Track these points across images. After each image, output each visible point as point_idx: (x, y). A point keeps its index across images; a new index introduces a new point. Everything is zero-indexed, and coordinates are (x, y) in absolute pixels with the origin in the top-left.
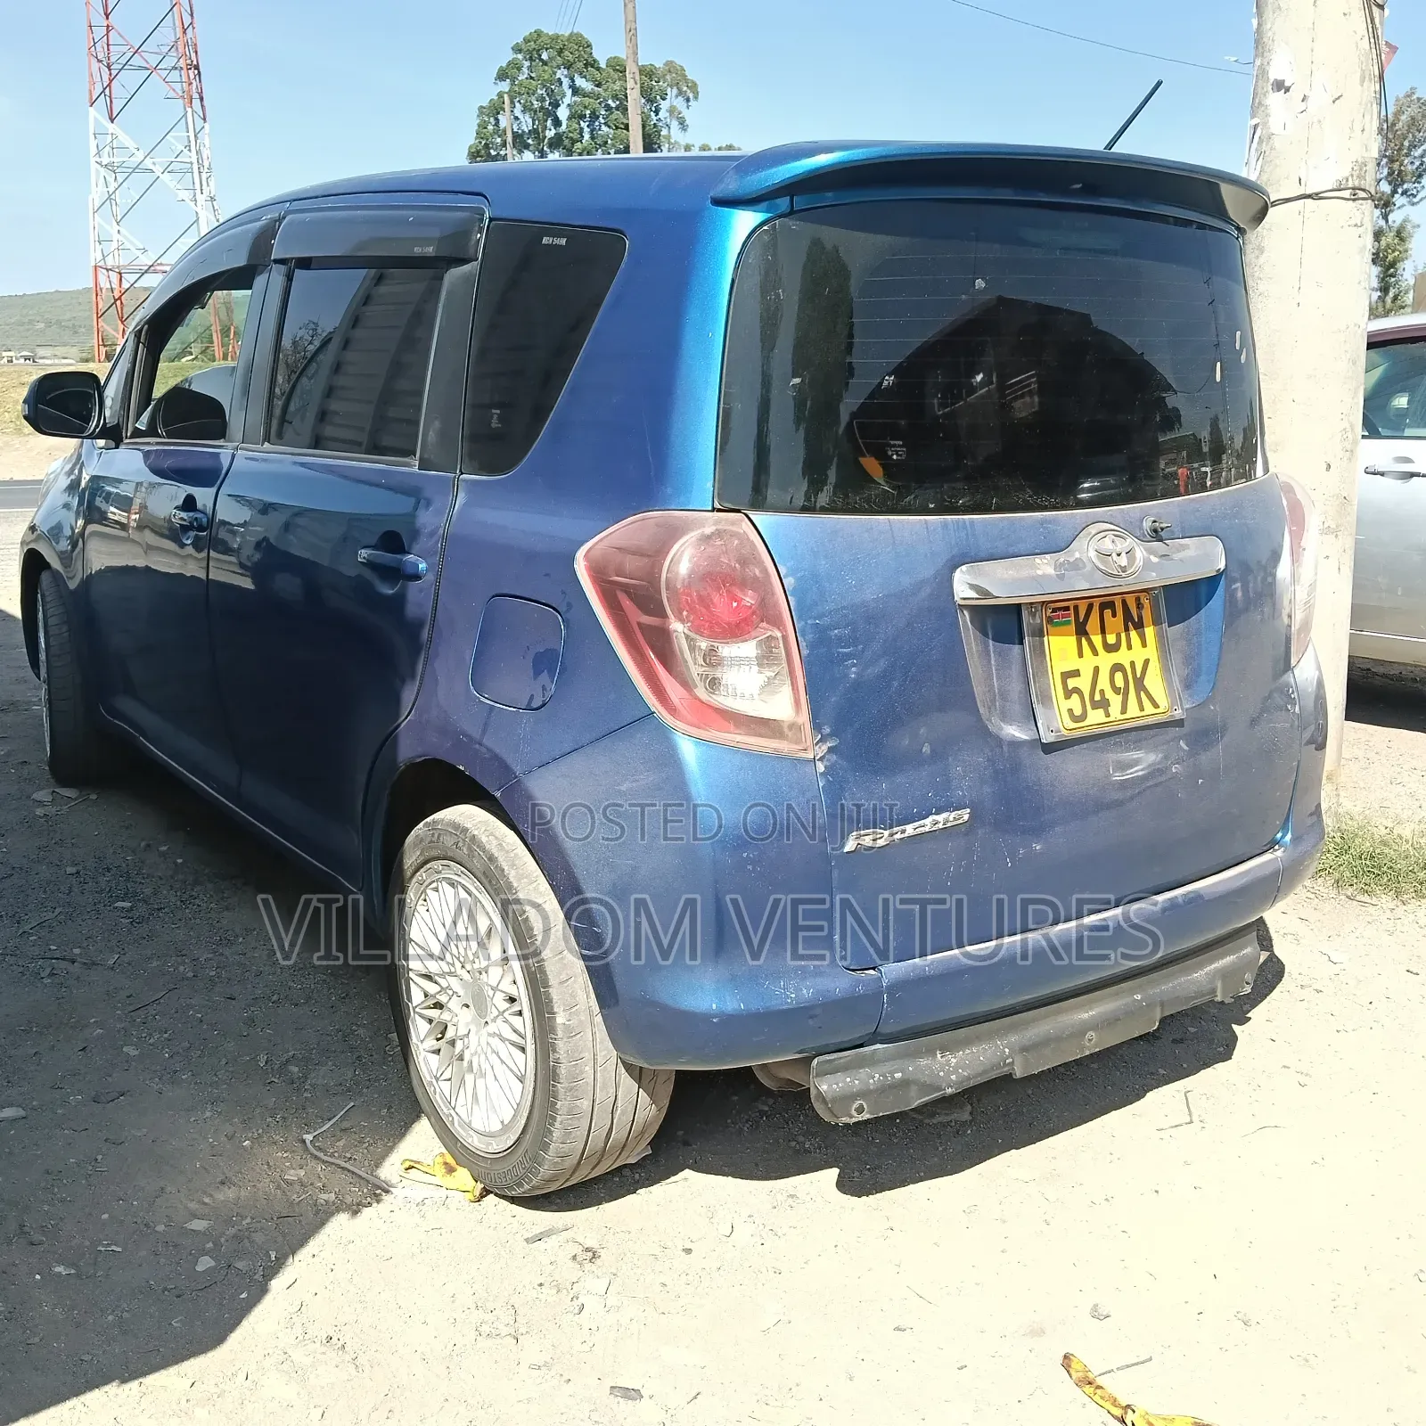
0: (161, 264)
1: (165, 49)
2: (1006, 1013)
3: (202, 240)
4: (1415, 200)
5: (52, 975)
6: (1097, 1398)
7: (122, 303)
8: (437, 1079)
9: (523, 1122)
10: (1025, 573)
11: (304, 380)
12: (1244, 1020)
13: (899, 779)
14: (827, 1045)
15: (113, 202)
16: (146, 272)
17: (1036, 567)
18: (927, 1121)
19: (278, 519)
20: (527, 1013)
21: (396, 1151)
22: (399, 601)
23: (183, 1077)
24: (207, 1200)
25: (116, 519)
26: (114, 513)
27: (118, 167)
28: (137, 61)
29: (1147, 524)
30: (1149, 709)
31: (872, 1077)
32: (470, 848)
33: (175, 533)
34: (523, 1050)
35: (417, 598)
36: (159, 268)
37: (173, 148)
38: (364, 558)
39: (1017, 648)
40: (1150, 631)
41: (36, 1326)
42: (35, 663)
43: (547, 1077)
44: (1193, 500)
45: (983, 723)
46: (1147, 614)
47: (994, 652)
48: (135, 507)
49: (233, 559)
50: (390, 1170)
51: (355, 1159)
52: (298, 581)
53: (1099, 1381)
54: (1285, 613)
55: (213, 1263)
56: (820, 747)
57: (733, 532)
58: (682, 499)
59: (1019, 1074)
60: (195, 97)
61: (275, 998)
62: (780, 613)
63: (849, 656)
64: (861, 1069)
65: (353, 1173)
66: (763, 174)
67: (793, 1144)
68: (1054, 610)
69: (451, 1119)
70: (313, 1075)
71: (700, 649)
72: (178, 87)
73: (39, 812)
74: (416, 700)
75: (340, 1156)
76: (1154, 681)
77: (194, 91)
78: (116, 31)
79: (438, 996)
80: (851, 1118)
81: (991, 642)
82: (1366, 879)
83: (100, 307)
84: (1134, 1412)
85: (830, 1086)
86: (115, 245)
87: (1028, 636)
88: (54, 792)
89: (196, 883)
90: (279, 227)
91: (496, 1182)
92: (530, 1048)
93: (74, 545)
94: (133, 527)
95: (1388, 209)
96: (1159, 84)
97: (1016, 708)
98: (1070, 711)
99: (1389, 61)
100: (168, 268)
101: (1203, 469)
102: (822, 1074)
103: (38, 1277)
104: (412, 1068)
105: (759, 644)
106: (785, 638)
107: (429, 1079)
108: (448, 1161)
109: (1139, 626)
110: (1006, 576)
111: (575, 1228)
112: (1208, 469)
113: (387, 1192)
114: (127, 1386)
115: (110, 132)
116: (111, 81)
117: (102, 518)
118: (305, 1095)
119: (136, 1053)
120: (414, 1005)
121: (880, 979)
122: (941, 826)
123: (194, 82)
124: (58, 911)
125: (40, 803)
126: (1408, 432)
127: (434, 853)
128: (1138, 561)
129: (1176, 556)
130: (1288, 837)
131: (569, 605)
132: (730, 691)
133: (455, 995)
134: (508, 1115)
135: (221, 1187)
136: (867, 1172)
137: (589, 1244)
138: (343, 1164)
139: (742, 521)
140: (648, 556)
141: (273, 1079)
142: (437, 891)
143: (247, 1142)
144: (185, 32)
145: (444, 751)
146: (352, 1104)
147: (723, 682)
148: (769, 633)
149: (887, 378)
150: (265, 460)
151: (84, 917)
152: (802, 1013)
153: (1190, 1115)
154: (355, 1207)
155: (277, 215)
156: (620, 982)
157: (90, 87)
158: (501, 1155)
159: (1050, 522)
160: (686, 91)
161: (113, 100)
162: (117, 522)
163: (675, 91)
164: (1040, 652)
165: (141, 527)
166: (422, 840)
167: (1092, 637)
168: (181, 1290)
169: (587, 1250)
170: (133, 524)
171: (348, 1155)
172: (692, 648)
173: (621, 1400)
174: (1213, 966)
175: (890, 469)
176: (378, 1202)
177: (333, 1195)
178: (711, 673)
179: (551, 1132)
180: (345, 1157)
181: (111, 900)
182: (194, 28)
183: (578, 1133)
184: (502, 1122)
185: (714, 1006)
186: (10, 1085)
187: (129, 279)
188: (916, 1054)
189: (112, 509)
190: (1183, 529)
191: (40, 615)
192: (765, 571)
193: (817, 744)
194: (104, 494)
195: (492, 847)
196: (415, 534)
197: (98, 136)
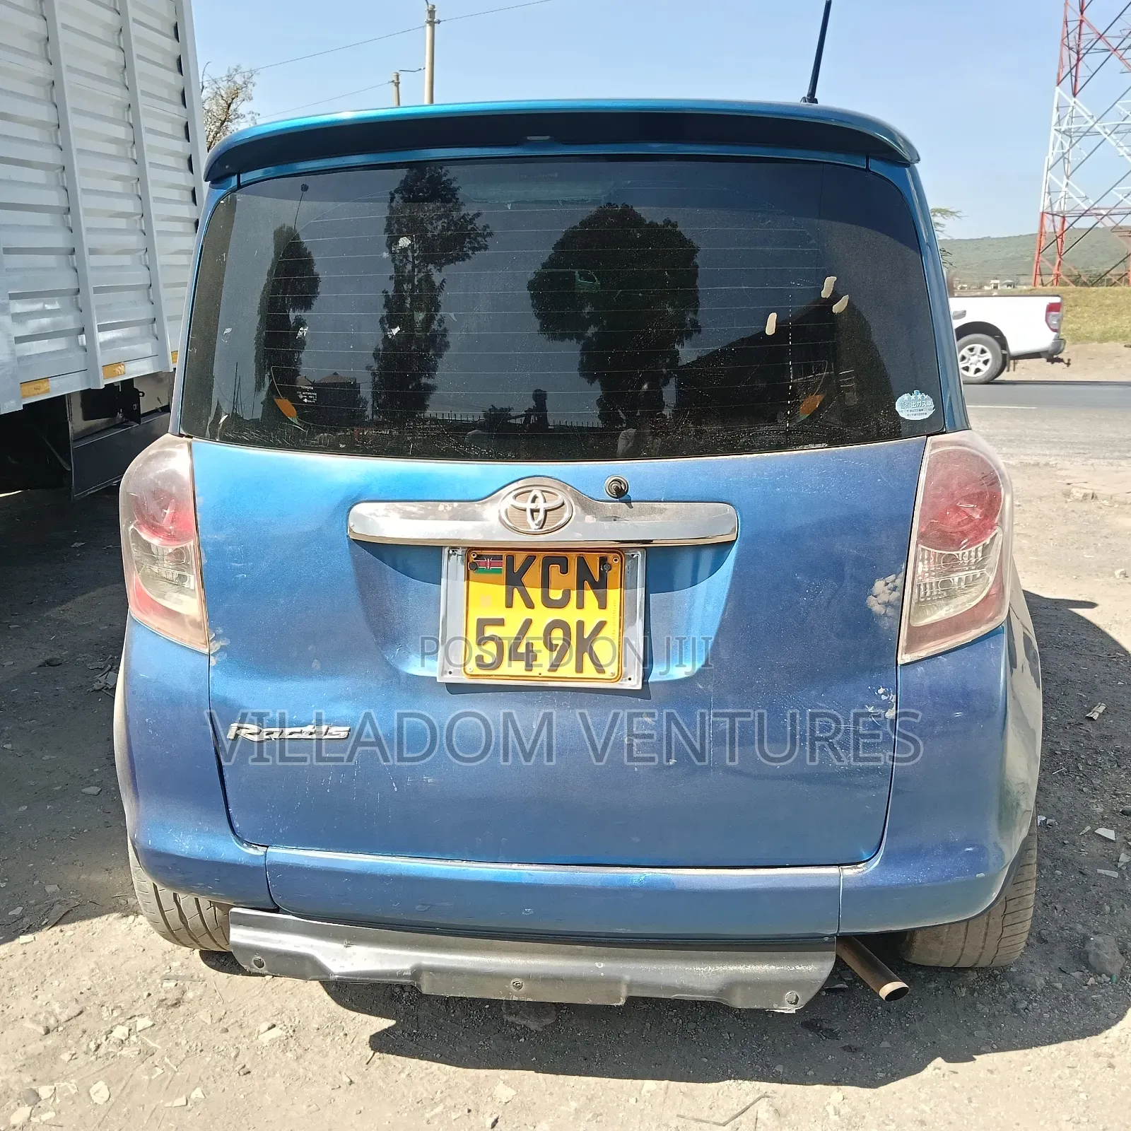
0: (1095, 209)
1: (1126, 33)
7: (1062, 241)
13: (286, 686)
15: (1066, 161)
16: (1083, 215)
27: (1074, 132)
28: (1100, 44)
30: (590, 672)
36: (1093, 211)
37: (1122, 113)
46: (614, 577)
56: (213, 644)
63: (240, 570)
68: (480, 557)
78: (1089, 23)
83: (1042, 245)
86: (1062, 194)
87: (447, 578)
109: (600, 586)
115: (1071, 105)
116: (1078, 63)
130: (879, 858)
149: (302, 329)
157: (1059, 70)
161: (1079, 78)
167: (528, 590)
175: (302, 411)
187: (1069, 220)
190: (666, 493)
193: (211, 640)
197: (1060, 109)
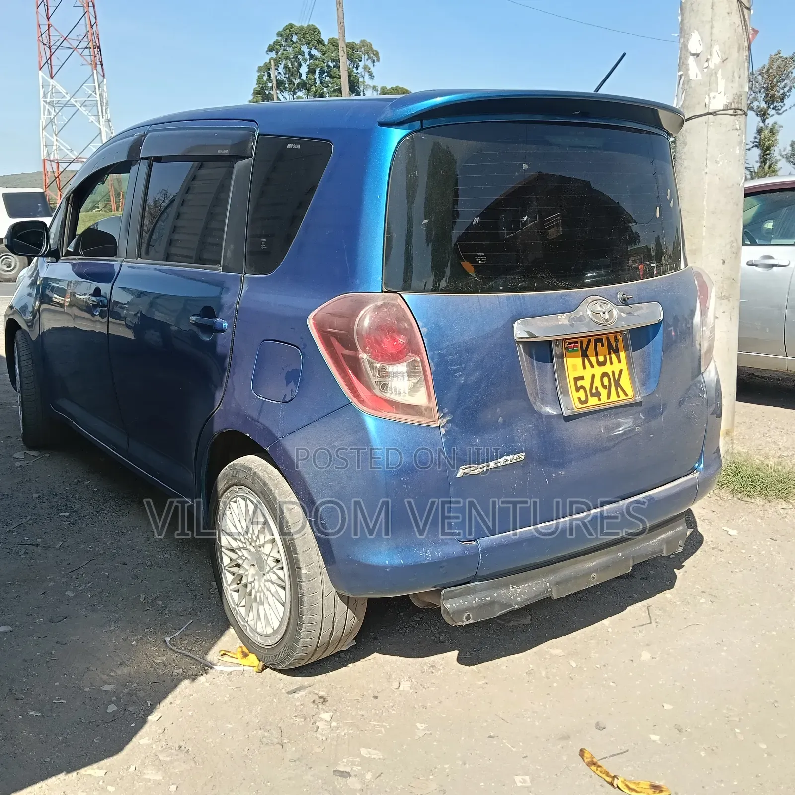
0: (80, 158)
1: (81, 38)
2: (547, 564)
3: (104, 145)
4: (780, 112)
5: (25, 553)
6: (598, 772)
7: (59, 180)
8: (238, 606)
9: (285, 628)
10: (553, 323)
11: (160, 223)
12: (680, 567)
13: (487, 437)
14: (450, 583)
15: (53, 123)
16: (72, 162)
17: (558, 320)
18: (506, 624)
19: (146, 300)
20: (285, 568)
21: (216, 646)
22: (213, 344)
23: (99, 608)
24: (112, 674)
25: (57, 301)
26: (56, 298)
27: (56, 104)
28: (65, 44)
29: (619, 296)
30: (622, 396)
31: (475, 600)
32: (253, 479)
33: (89, 309)
34: (284, 588)
35: (223, 342)
36: (79, 160)
37: (86, 92)
38: (193, 321)
39: (550, 364)
40: (622, 354)
41: (20, 743)
42: (13, 382)
43: (296, 603)
44: (645, 282)
45: (531, 405)
46: (621, 345)
47: (537, 367)
48: (68, 295)
49: (123, 323)
50: (213, 656)
51: (194, 651)
52: (158, 334)
53: (599, 763)
54: (697, 343)
55: (116, 708)
56: (442, 420)
57: (393, 304)
58: (365, 286)
59: (555, 596)
60: (98, 63)
61: (148, 564)
62: (420, 348)
63: (457, 370)
64: (468, 595)
65: (192, 658)
66: (405, 109)
67: (434, 638)
68: (570, 344)
69: (245, 628)
70: (170, 605)
71: (376, 367)
72: (88, 58)
73: (18, 464)
74: (223, 398)
75: (185, 649)
76: (625, 381)
77: (98, 60)
78: (54, 28)
79: (237, 561)
80: (463, 622)
81: (535, 361)
82: (748, 489)
83: (47, 182)
84: (618, 779)
85: (451, 605)
86: (54, 147)
87: (555, 358)
88: (25, 453)
89: (105, 501)
90: (144, 139)
91: (270, 661)
92: (288, 587)
93: (34, 317)
94: (67, 306)
95: (765, 117)
96: (624, 55)
97: (550, 397)
98: (579, 399)
99: (754, 37)
100: (85, 160)
101: (652, 265)
102: (447, 598)
103: (20, 717)
104: (224, 601)
105: (408, 365)
106: (422, 361)
107: (233, 606)
108: (244, 650)
109: (616, 351)
110: (542, 325)
111: (314, 686)
112: (655, 265)
113: (211, 668)
114: (70, 775)
115: (51, 84)
116: (51, 56)
117: (50, 301)
118: (166, 616)
119: (73, 595)
120: (225, 566)
121: (477, 546)
122: (509, 462)
123: (97, 55)
124: (28, 518)
125: (18, 459)
126: (773, 242)
127: (235, 482)
128: (615, 316)
129: (636, 313)
130: (702, 466)
131: (305, 345)
132: (393, 390)
133: (246, 560)
134: (276, 624)
135: (120, 667)
136: (473, 653)
137: (321, 693)
138: (187, 653)
139: (398, 297)
140: (348, 318)
141: (148, 608)
142: (236, 503)
143: (134, 642)
144: (92, 28)
145: (238, 426)
146: (192, 621)
147: (389, 385)
148: (414, 359)
149: (475, 219)
150: (138, 268)
151: (43, 522)
152: (436, 565)
153: (650, 618)
154: (194, 677)
155: (143, 133)
156: (335, 550)
157: (39, 59)
158: (273, 646)
159: (566, 296)
160: (372, 57)
161: (53, 66)
162: (58, 303)
163: (366, 56)
164: (562, 366)
165: (71, 305)
166: (227, 475)
167: (590, 358)
168: (99, 722)
169: (321, 697)
170: (67, 304)
171: (190, 649)
172: (372, 367)
173: (340, 778)
174: (661, 537)
175: (478, 269)
176: (206, 673)
177: (181, 671)
178: (383, 381)
179: (300, 633)
180: (188, 650)
181: (58, 511)
182: (97, 25)
183: (315, 633)
184: (273, 629)
185: (387, 562)
186: (3, 613)
187: (63, 166)
188: (499, 587)
189: (55, 296)
190: (639, 298)
191: (16, 354)
192: (411, 325)
193: (440, 418)
194: (50, 288)
195: (265, 477)
196: (221, 307)
197: (44, 86)
